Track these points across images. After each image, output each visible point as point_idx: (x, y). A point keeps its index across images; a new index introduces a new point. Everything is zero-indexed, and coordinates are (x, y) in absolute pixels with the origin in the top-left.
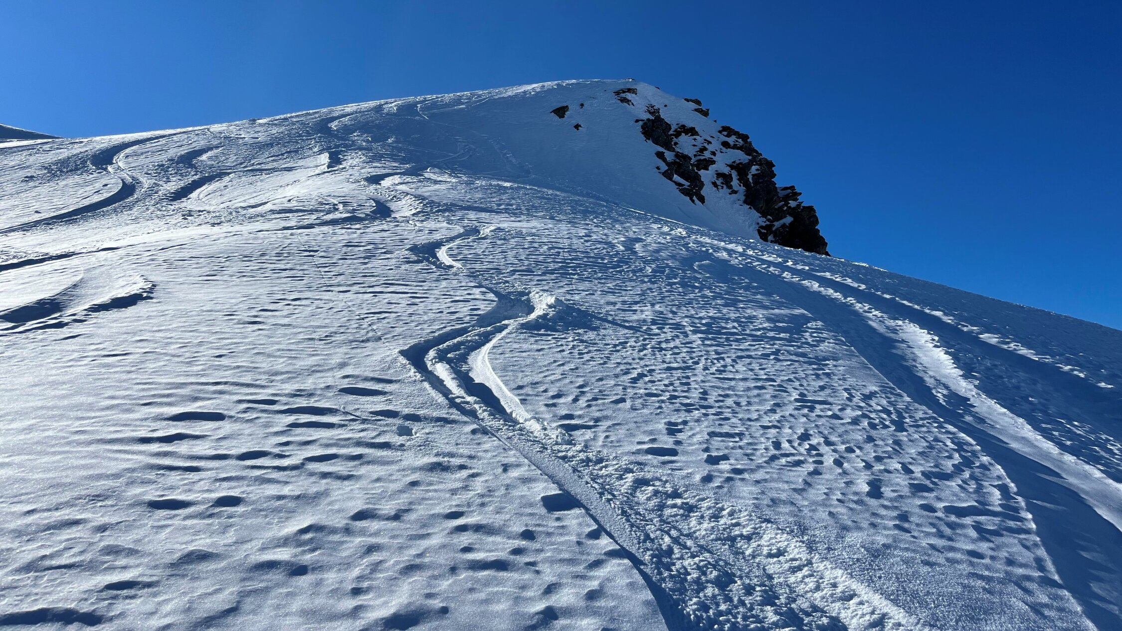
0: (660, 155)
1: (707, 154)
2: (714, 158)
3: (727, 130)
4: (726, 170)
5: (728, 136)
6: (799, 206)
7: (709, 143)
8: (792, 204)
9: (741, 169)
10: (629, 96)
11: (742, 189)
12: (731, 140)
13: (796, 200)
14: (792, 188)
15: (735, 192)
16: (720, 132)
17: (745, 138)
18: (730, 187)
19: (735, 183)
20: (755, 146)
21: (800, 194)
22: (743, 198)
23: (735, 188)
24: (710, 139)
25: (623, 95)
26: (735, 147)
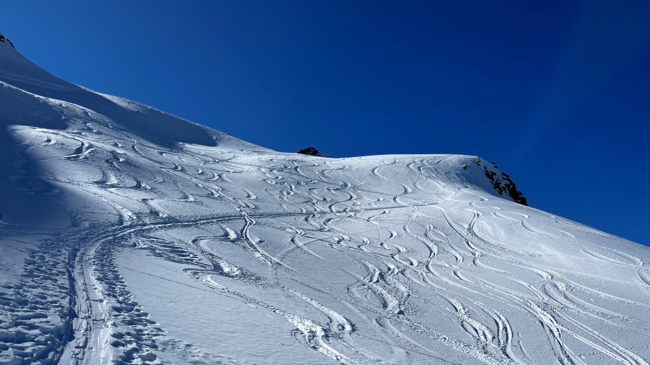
0: (492, 182)
1: (499, 181)
2: (501, 182)
3: (504, 174)
4: (504, 186)
5: (504, 176)
6: (522, 197)
7: (499, 178)
8: (520, 196)
9: (508, 186)
10: (480, 163)
11: (508, 192)
12: (505, 177)
13: (521, 195)
14: (520, 192)
15: (506, 192)
16: (502, 174)
17: (508, 176)
18: (505, 191)
19: (507, 190)
20: (511, 179)
21: (522, 194)
22: (509, 194)
23: (507, 191)
24: (499, 177)
25: (478, 163)
26: (506, 179)
